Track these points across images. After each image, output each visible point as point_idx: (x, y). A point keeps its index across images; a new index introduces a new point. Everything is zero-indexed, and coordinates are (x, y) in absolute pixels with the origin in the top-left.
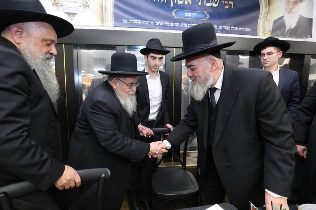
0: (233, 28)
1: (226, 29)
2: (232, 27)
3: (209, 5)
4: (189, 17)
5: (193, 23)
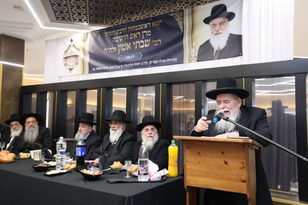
0: (161, 61)
1: (155, 63)
2: (159, 61)
3: (142, 47)
4: (129, 59)
5: (131, 63)
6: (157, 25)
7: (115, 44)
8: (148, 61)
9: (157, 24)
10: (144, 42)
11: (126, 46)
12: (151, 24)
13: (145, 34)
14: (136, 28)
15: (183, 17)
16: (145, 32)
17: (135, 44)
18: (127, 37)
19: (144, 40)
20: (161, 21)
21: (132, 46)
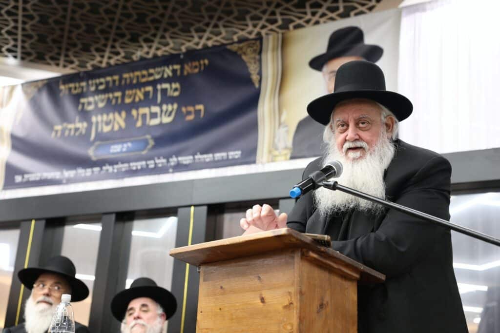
0: (200, 156)
1: (185, 162)
2: (196, 157)
3: (155, 122)
4: (118, 153)
5: (123, 163)
6: (197, 70)
7: (85, 115)
8: (168, 157)
9: (196, 67)
10: (162, 111)
11: (114, 119)
12: (182, 69)
13: (164, 91)
14: (143, 76)
15: (260, 53)
16: (166, 86)
17: (138, 114)
18: (117, 98)
19: (160, 105)
20: (206, 62)
21: (129, 119)
